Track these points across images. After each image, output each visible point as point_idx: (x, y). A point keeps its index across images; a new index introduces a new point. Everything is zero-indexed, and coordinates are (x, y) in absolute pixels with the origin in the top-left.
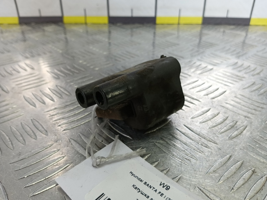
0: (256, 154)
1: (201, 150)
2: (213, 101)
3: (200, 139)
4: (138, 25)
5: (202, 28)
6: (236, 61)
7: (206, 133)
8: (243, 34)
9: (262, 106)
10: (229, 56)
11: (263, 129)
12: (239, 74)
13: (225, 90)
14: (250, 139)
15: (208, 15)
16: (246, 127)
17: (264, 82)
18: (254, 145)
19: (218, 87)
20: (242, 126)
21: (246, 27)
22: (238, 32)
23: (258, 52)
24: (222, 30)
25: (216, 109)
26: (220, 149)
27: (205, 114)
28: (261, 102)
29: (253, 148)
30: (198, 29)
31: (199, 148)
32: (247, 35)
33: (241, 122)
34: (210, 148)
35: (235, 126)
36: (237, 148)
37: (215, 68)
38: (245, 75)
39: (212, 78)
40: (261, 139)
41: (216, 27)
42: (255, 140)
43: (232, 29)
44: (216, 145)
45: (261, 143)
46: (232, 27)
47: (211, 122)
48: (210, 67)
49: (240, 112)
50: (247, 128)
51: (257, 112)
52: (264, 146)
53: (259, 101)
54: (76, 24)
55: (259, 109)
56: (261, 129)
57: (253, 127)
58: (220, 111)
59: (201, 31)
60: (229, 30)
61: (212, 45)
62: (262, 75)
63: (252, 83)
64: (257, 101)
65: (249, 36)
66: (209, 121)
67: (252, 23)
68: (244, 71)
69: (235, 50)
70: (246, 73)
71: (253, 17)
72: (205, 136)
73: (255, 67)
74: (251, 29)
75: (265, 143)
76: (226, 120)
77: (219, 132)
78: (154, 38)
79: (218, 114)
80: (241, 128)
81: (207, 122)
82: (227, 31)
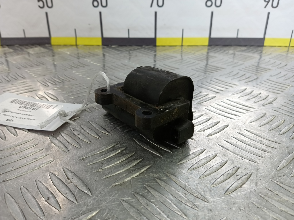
0: (261, 217)
1: (184, 210)
2: (210, 139)
5: (209, 49)
6: (244, 88)
7: (195, 186)
8: (256, 56)
9: (273, 145)
10: (236, 82)
11: (273, 177)
12: (247, 104)
13: (227, 124)
14: (255, 193)
15: (215, 35)
16: (251, 175)
17: (278, 113)
18: (258, 203)
19: (218, 120)
20: (245, 175)
21: (259, 48)
22: (250, 54)
23: (271, 76)
24: (231, 52)
25: (212, 150)
26: (211, 210)
27: (198, 157)
28: (273, 140)
29: (258, 207)
30: (205, 51)
32: (261, 57)
33: (244, 168)
34: (196, 209)
35: (236, 174)
38: (253, 105)
40: (270, 193)
41: (225, 48)
42: (261, 195)
43: (243, 51)
44: (206, 203)
45: (270, 200)
46: (243, 48)
47: (203, 168)
49: (245, 154)
50: (251, 178)
51: (267, 154)
52: (273, 204)
53: (270, 139)
55: (270, 150)
56: (271, 179)
57: (259, 175)
58: (217, 153)
59: (208, 53)
60: (240, 52)
61: (217, 69)
62: (275, 104)
63: (262, 115)
64: (268, 138)
65: (263, 58)
66: (201, 167)
67: (266, 43)
68: (254, 99)
69: (244, 75)
70: (255, 102)
71: (267, 37)
72: (192, 189)
73: (267, 94)
74: (265, 50)
75: (275, 200)
76: (224, 165)
77: (213, 184)
78: (155, 61)
79: (215, 157)
80: (244, 177)
81: (198, 168)
82: (237, 53)
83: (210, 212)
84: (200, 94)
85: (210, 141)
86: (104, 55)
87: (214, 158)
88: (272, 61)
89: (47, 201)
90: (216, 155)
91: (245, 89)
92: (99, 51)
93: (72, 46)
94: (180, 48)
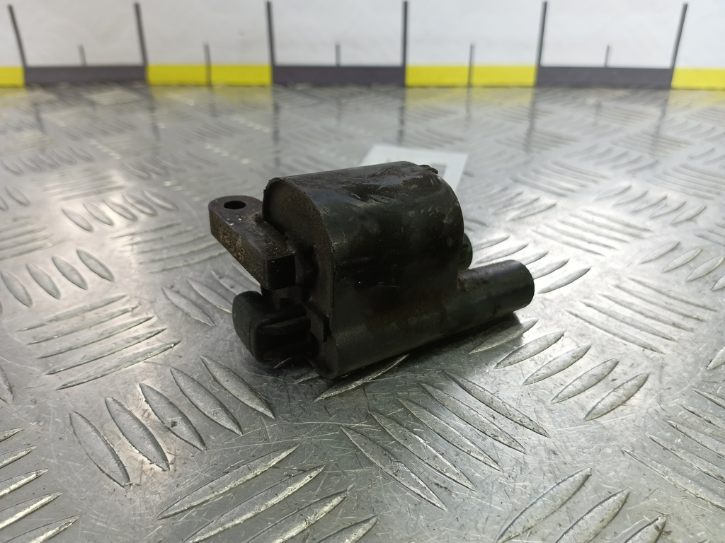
0: (674, 469)
1: (492, 453)
2: (546, 299)
3: (491, 419)
4: (355, 89)
5: (536, 95)
6: (625, 184)
7: (514, 400)
8: (653, 111)
9: (699, 313)
10: (605, 170)
11: (699, 385)
12: (634, 220)
13: (586, 267)
14: (656, 418)
15: (550, 60)
16: (646, 379)
17: (708, 243)
18: (666, 440)
19: (565, 258)
20: (633, 378)
21: (660, 94)
22: (638, 107)
23: (691, 158)
24: (591, 101)
25: (552, 323)
26: (555, 453)
28: (697, 302)
29: (665, 448)
30: (526, 99)
31: (486, 449)
32: (664, 113)
33: (629, 364)
34: (520, 448)
35: (610, 377)
36: (609, 451)
37: (561, 202)
38: (649, 224)
39: (549, 231)
40: (693, 419)
41: (575, 93)
42: (670, 422)
43: (620, 99)
44: (542, 437)
45: (692, 434)
46: (621, 93)
47: (533, 362)
48: (547, 200)
49: (631, 332)
50: (647, 385)
51: (683, 334)
52: (700, 441)
53: (691, 300)
54: (182, 86)
55: (690, 324)
56: (694, 387)
57: (666, 379)
58: (564, 329)
59: (534, 103)
60: (611, 100)
61: (558, 140)
62: (702, 222)
63: (670, 247)
64: (685, 298)
65: (670, 116)
67: (677, 81)
68: (650, 211)
69: (625, 154)
70: (653, 218)
71: (680, 65)
72: (508, 407)
73: (682, 200)
74: (674, 97)
75: (705, 433)
76: (581, 357)
77: (557, 397)
78: (402, 122)
79: (560, 339)
80: (630, 383)
81: (520, 363)
82: (605, 104)
83: (553, 456)
84: (519, 198)
85: (547, 303)
86: (277, 108)
87: (558, 340)
88: (693, 123)
89: (171, 429)
90: (563, 335)
91: (628, 188)
92: (266, 98)
93: (197, 86)
94: (464, 91)
